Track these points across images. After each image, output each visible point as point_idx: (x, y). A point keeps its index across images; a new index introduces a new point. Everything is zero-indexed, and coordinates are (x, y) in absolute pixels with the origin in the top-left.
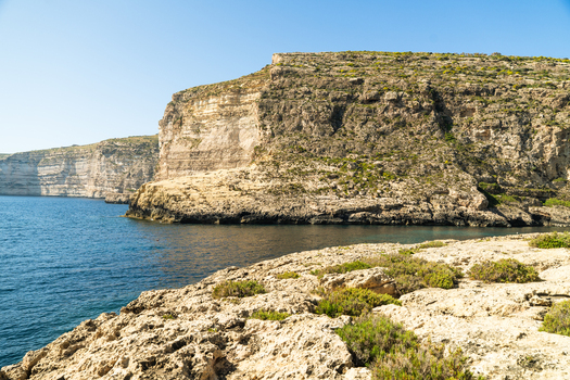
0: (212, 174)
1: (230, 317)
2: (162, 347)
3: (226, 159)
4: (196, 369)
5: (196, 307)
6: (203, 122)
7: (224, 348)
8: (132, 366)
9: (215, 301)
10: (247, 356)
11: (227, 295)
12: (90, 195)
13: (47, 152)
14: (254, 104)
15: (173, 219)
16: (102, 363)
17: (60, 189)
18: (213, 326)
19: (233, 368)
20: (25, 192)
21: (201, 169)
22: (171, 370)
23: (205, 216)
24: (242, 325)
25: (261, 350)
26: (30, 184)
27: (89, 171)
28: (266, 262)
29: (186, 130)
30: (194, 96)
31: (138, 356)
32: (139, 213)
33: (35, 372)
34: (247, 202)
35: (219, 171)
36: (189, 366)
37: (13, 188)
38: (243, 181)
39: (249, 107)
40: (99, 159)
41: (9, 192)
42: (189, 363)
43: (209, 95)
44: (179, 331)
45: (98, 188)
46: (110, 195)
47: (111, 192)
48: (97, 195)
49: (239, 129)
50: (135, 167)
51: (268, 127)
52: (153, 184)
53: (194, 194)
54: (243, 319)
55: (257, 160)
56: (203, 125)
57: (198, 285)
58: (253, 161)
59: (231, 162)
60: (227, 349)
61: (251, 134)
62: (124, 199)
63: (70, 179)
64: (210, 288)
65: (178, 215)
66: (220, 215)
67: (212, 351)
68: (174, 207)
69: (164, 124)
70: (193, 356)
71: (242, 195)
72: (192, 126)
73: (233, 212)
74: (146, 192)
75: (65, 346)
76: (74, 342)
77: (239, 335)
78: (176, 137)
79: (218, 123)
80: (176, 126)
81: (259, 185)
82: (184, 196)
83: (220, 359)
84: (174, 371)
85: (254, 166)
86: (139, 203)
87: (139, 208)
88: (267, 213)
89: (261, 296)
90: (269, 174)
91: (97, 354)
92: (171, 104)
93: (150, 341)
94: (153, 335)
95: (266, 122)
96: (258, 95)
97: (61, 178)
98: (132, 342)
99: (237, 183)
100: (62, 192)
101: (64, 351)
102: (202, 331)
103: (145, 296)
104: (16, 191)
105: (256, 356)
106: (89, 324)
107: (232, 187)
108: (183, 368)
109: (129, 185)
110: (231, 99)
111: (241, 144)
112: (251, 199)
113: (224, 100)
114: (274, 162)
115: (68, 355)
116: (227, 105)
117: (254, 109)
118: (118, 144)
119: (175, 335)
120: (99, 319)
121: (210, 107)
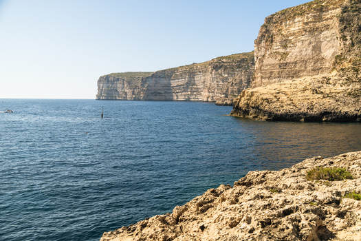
0: (298, 81)
1: (327, 195)
2: (275, 212)
3: (309, 68)
4: (303, 231)
5: (295, 185)
6: (290, 38)
7: (324, 218)
8: (254, 224)
9: (310, 182)
10: (345, 228)
11: (319, 178)
12: (205, 100)
13: (176, 69)
14: (335, 19)
15: (266, 117)
16: (232, 219)
17: (185, 95)
18: (313, 201)
19: (333, 236)
20: (164, 98)
21: (288, 77)
22: (283, 230)
23: (292, 115)
24: (338, 202)
25: (357, 224)
26: (166, 93)
27: (204, 82)
28: (349, 154)
29: (276, 46)
30: (283, 17)
31: (258, 217)
32: (240, 112)
33: (181, 221)
34: (329, 104)
35: (303, 78)
36: (297, 229)
37: (156, 95)
38: (325, 86)
39: (330, 22)
40: (211, 73)
41: (154, 98)
42: (297, 227)
43: (295, 15)
44: (286, 202)
45: (211, 94)
46: (219, 99)
47: (219, 97)
48: (210, 100)
49: (321, 42)
50: (237, 77)
51: (348, 38)
52: (251, 90)
53: (283, 97)
54: (338, 198)
55: (338, 67)
56: (290, 41)
57: (293, 169)
58: (334, 68)
59: (314, 70)
60: (327, 220)
61: (332, 45)
62: (229, 102)
63: (191, 88)
64: (303, 172)
65: (270, 114)
66: (305, 114)
67: (315, 220)
68: (267, 108)
69: (258, 42)
70: (300, 221)
71: (324, 97)
72: (281, 42)
73: (315, 112)
74: (245, 97)
75: (200, 205)
76: (206, 203)
77: (336, 210)
78: (268, 52)
79: (303, 38)
80: (268, 43)
81: (339, 89)
82: (275, 100)
83: (321, 228)
84: (286, 231)
85: (335, 72)
86: (241, 105)
87: (240, 109)
88: (346, 113)
89: (349, 181)
90: (348, 79)
91: (225, 212)
92: (264, 26)
93: (265, 207)
94: (267, 203)
95: (346, 33)
96: (339, 10)
97: (185, 88)
98: (251, 206)
99: (320, 87)
100: (186, 97)
101: (200, 208)
102: (305, 203)
103: (252, 175)
104: (158, 97)
105: (353, 228)
106: (213, 192)
107: (315, 91)
108: (293, 230)
109: (232, 92)
110: (314, 16)
111: (322, 55)
112: (332, 101)
113: (308, 18)
114: (353, 68)
115: (203, 211)
116: (311, 22)
117: (335, 24)
118: (224, 60)
119: (283, 205)
120: (219, 188)
121: (297, 25)
